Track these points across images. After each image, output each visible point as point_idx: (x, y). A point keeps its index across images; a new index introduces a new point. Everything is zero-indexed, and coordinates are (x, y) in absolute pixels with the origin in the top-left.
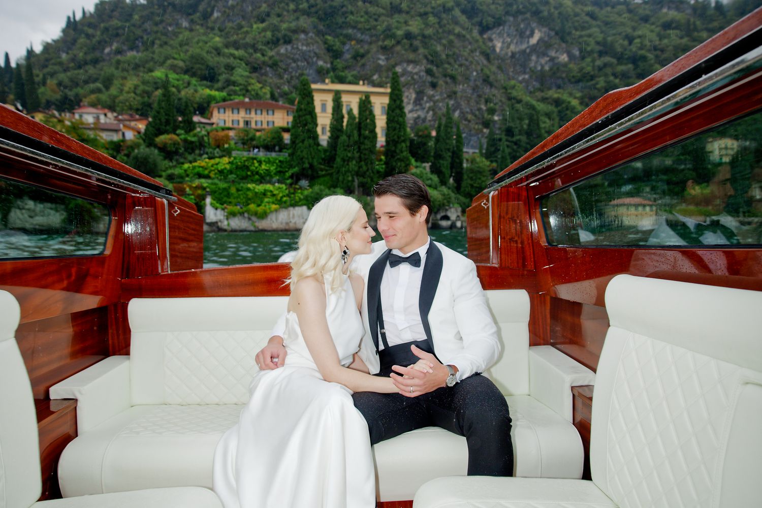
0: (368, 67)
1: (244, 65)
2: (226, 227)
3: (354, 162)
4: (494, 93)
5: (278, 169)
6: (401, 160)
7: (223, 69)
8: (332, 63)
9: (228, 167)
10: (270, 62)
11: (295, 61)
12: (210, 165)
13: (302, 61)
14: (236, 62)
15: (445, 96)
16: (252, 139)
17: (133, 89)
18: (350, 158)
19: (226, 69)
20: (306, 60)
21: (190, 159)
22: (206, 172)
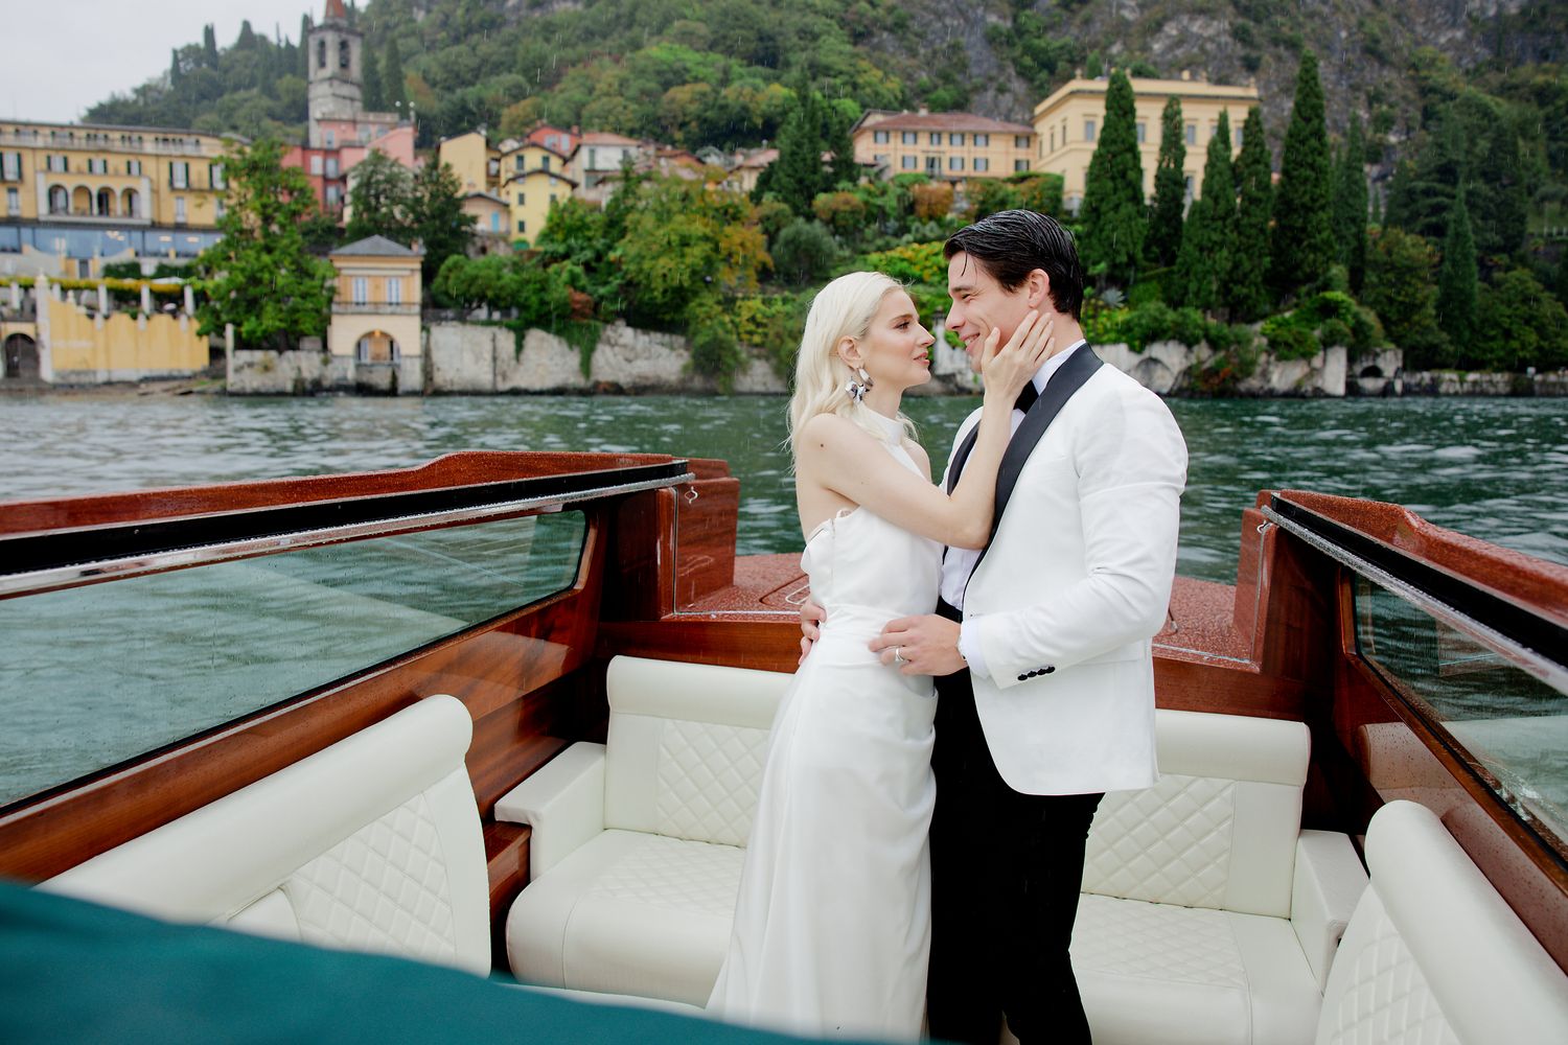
0: (1098, 25)
1: (836, 27)
2: (970, 385)
3: (1225, 253)
4: (1387, 80)
6: (1314, 248)
7: (795, 39)
8: (1015, 19)
10: (889, 21)
11: (940, 16)
12: (923, 254)
13: (953, 16)
14: (818, 23)
15: (1276, 89)
17: (616, 86)
18: (1215, 242)
19: (801, 38)
20: (962, 13)
21: (880, 242)
22: (916, 271)
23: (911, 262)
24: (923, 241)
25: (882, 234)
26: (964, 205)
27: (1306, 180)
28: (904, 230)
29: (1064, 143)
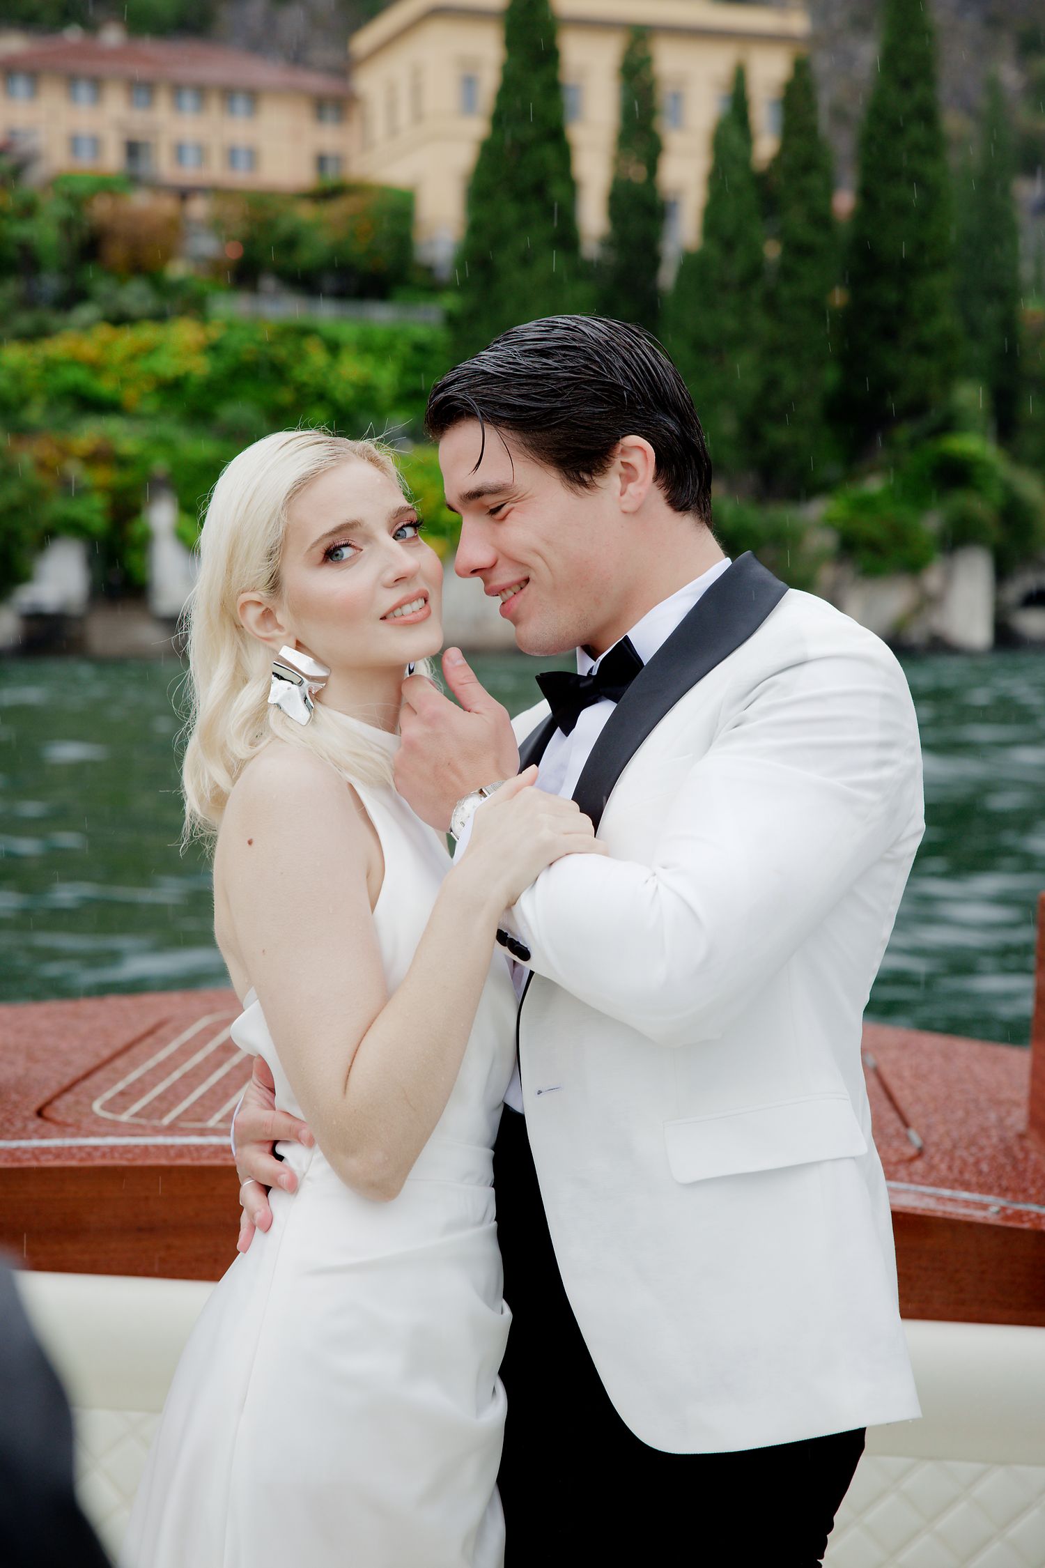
5: (411, 381)
6: (923, 349)
9: (200, 367)
12: (117, 351)
15: (843, 18)
16: (291, 243)
18: (729, 336)
21: (24, 321)
22: (105, 387)
23: (96, 368)
24: (120, 320)
25: (28, 302)
26: (206, 245)
27: (901, 210)
28: (73, 297)
29: (418, 116)
